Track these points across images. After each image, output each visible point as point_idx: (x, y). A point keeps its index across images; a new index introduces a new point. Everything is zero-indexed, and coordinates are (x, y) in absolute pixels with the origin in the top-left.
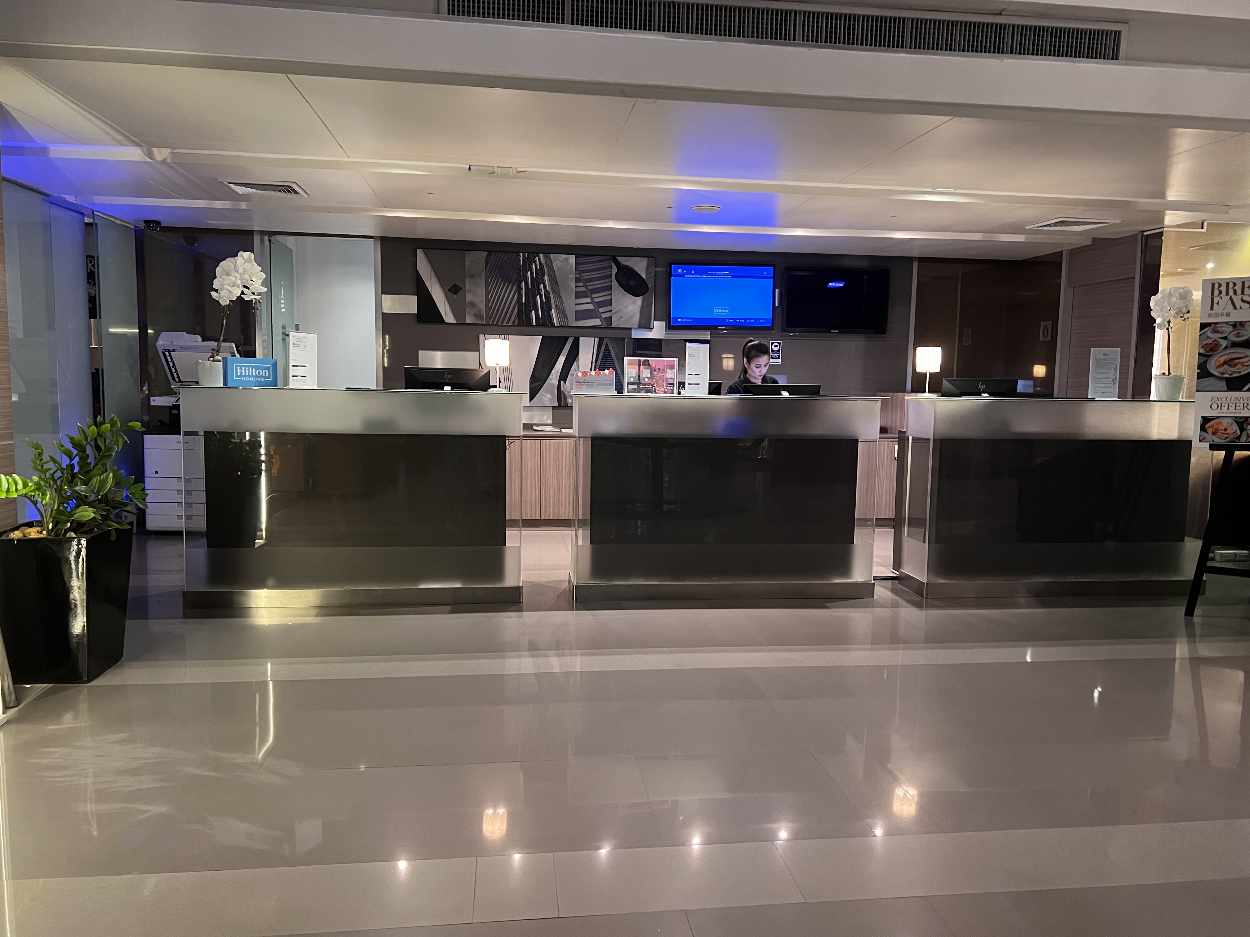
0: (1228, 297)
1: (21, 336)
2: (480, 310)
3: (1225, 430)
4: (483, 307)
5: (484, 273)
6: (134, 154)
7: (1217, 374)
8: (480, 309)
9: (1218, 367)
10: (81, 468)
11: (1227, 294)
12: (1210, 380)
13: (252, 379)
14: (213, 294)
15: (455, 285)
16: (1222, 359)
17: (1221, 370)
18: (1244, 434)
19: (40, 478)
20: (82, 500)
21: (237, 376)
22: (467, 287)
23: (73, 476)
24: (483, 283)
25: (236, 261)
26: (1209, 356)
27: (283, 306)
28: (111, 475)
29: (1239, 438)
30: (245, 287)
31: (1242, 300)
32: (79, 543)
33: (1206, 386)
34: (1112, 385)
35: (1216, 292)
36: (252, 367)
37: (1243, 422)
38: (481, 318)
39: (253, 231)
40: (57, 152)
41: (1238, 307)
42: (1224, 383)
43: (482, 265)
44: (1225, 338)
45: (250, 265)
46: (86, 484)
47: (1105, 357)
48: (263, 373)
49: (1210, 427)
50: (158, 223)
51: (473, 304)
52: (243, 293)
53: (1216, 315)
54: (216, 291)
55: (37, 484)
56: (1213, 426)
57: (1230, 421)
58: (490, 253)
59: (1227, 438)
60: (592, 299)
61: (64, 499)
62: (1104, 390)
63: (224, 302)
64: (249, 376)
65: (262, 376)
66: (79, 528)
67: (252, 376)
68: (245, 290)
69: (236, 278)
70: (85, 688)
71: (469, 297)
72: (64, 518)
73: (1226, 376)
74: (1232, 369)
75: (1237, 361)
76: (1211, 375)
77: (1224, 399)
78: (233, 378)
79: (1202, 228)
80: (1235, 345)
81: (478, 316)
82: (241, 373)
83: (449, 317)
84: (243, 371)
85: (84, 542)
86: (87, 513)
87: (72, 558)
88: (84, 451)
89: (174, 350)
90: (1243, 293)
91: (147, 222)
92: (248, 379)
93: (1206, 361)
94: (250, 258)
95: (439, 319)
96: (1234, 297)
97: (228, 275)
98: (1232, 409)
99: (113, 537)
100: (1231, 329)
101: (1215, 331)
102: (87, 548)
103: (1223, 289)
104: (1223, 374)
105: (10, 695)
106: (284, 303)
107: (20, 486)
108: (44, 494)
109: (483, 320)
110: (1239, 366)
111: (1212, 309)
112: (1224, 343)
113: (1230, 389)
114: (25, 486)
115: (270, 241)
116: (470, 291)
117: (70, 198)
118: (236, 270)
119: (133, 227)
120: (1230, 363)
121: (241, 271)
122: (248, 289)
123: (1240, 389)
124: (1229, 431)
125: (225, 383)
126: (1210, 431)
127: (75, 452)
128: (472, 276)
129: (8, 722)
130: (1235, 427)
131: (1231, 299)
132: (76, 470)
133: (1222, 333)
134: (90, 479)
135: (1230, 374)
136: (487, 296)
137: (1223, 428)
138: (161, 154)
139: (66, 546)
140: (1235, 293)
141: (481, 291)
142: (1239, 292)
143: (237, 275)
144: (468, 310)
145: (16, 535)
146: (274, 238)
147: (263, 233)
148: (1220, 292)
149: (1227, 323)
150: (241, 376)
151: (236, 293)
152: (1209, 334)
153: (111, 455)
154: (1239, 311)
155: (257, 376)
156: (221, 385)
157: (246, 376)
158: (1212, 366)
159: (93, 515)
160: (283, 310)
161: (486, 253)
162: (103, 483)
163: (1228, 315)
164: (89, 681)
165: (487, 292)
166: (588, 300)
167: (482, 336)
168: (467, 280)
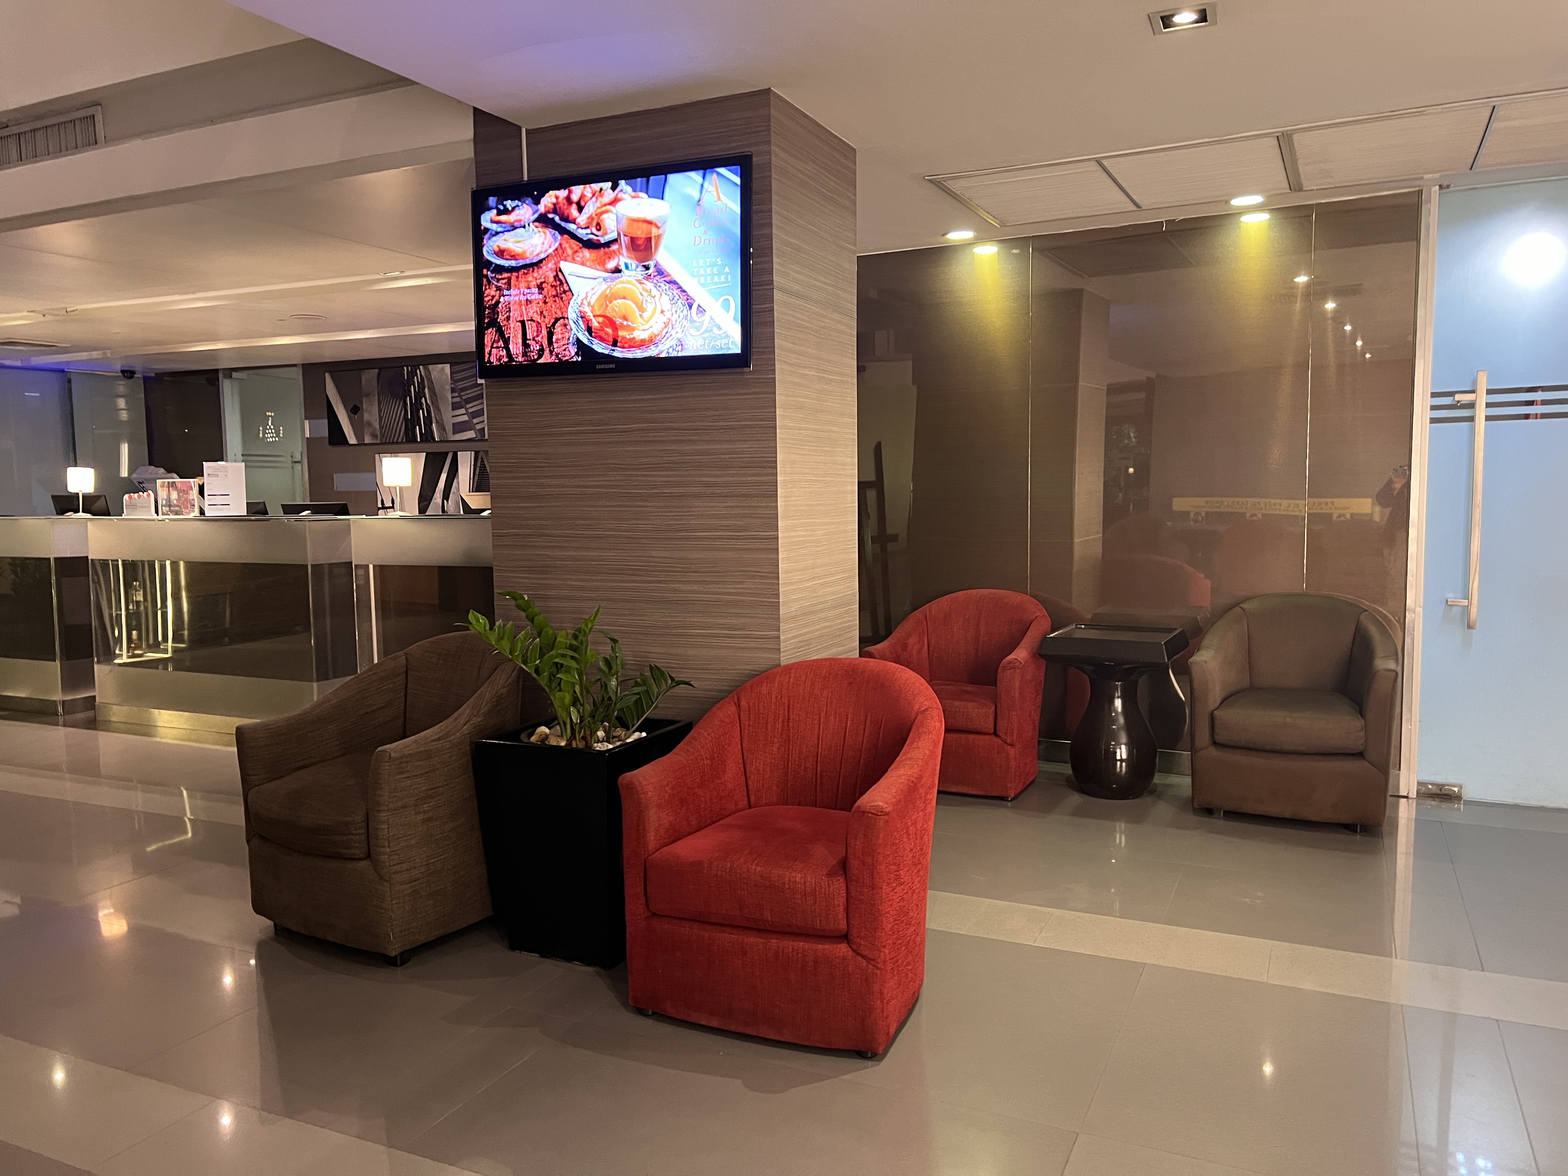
4: (377, 425)
5: (376, 392)
8: (375, 428)
15: (355, 406)
22: (364, 407)
24: (376, 402)
38: (376, 437)
39: (218, 369)
43: (375, 383)
51: (369, 424)
58: (380, 370)
60: (466, 409)
71: (366, 417)
81: (374, 435)
83: (352, 440)
95: (345, 441)
109: (378, 440)
116: (366, 410)
128: (368, 395)
136: (380, 415)
141: (375, 408)
144: (365, 430)
161: (377, 371)
165: (380, 411)
166: (463, 411)
167: (377, 456)
168: (364, 399)
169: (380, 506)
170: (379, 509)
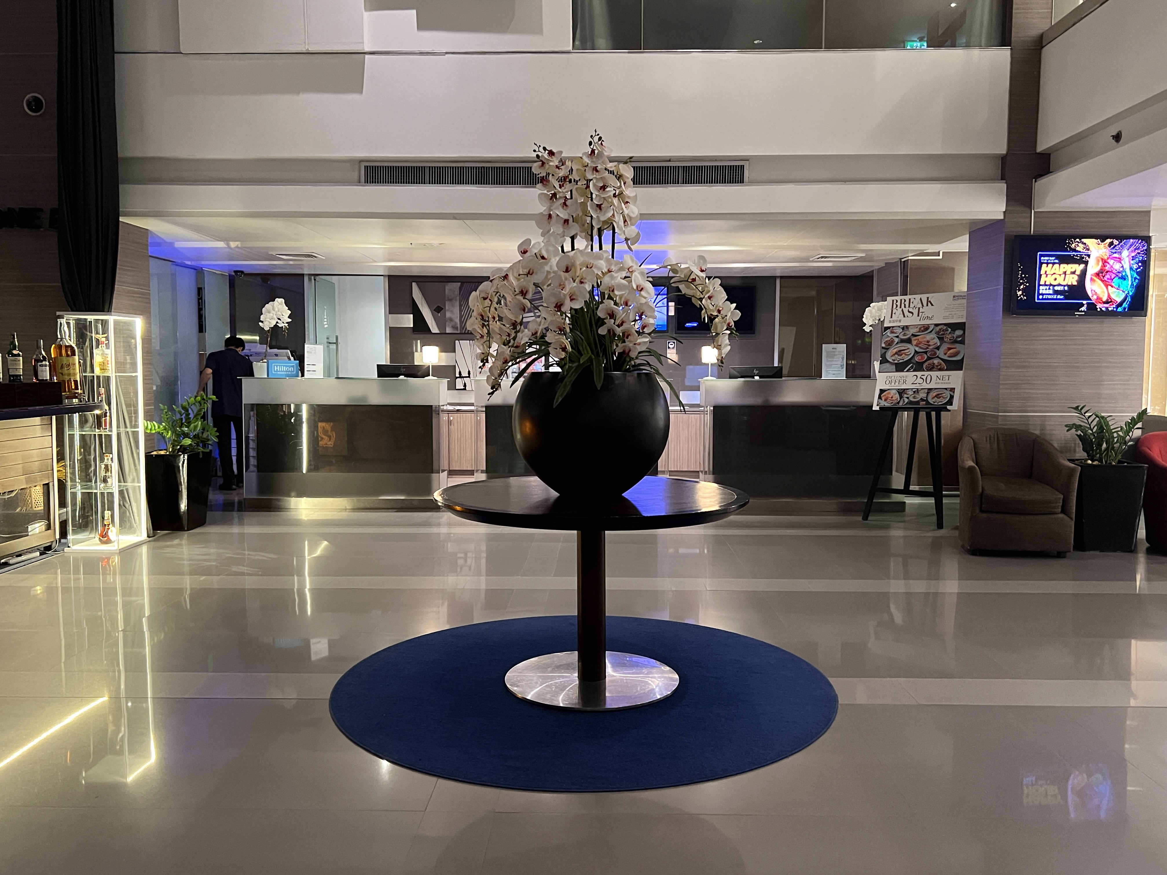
0: (901, 309)
1: (158, 348)
2: (456, 324)
3: (892, 398)
4: (458, 321)
5: (458, 298)
6: (221, 244)
7: (891, 361)
8: (455, 322)
9: (891, 356)
10: (186, 420)
11: (900, 307)
12: (887, 365)
13: (283, 373)
14: (260, 324)
15: (438, 307)
16: (895, 350)
17: (893, 358)
18: (902, 400)
19: (166, 425)
20: (186, 435)
21: (274, 371)
22: (447, 308)
23: (182, 424)
24: (458, 303)
25: (274, 304)
26: (888, 349)
27: (325, 323)
28: (200, 423)
29: (898, 403)
30: (279, 319)
31: (909, 312)
32: (184, 457)
33: (883, 369)
34: (840, 369)
35: (895, 306)
36: (284, 366)
37: (902, 392)
38: (457, 328)
39: (304, 274)
40: (178, 245)
41: (906, 316)
42: (894, 367)
43: (457, 292)
44: (897, 337)
45: (281, 306)
46: (187, 427)
47: (834, 350)
48: (290, 369)
49: (883, 396)
50: (242, 272)
51: (451, 320)
52: (277, 322)
53: (894, 322)
54: (262, 322)
55: (164, 427)
56: (885, 395)
57: (894, 391)
58: (462, 283)
59: (892, 403)
60: (535, 313)
61: (178, 435)
62: (834, 372)
63: (267, 328)
64: (282, 371)
65: (289, 371)
66: (184, 450)
67: (284, 371)
68: (279, 321)
69: (273, 314)
70: (186, 534)
71: (448, 315)
72: (177, 444)
73: (896, 362)
74: (899, 357)
75: (902, 352)
76: (888, 362)
77: (893, 377)
78: (272, 372)
79: (939, 256)
80: (902, 341)
81: (455, 327)
82: (277, 369)
83: (434, 329)
84: (278, 368)
85: (186, 457)
86: (187, 442)
87: (180, 465)
88: (188, 411)
89: (251, 355)
90: (909, 307)
91: (236, 272)
92: (281, 373)
93: (886, 352)
94: (282, 302)
95: (428, 330)
96: (904, 309)
97: (269, 312)
98: (897, 384)
99: (201, 456)
100: (901, 330)
101: (892, 332)
102: (187, 459)
103: (899, 304)
104: (894, 360)
105: (150, 531)
106: (327, 321)
107: (157, 427)
108: (168, 432)
109: (458, 331)
110: (903, 355)
111: (891, 317)
112: (896, 340)
113: (897, 370)
114: (159, 427)
115: (315, 280)
116: (448, 310)
117: (189, 263)
118: (273, 310)
119: (227, 274)
120: (899, 353)
121: (276, 309)
122: (280, 320)
123: (902, 371)
124: (894, 399)
125: (268, 376)
126: (883, 398)
127: (183, 412)
128: (451, 300)
129: (149, 541)
130: (897, 395)
131: (902, 310)
132: (184, 421)
133: (896, 333)
134: (190, 425)
135: (898, 361)
136: (460, 313)
137: (891, 396)
138: (233, 244)
139: (177, 459)
140: (905, 307)
141: (457, 310)
142: (907, 306)
143: (273, 312)
144: (447, 323)
145: (155, 453)
146: (317, 278)
147: (310, 275)
148: (897, 306)
149: (899, 327)
150: (277, 371)
151: (274, 323)
152: (889, 334)
153: (201, 414)
154: (906, 318)
155: (286, 371)
156: (266, 377)
157: (280, 371)
158: (888, 357)
159: (190, 442)
160: (326, 326)
161: (460, 283)
162: (196, 427)
163: (900, 321)
164: (188, 530)
165: (461, 311)
166: (532, 314)
167: (457, 342)
168: (447, 303)
169: (458, 375)
170: (457, 378)
